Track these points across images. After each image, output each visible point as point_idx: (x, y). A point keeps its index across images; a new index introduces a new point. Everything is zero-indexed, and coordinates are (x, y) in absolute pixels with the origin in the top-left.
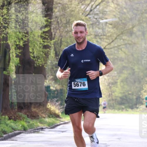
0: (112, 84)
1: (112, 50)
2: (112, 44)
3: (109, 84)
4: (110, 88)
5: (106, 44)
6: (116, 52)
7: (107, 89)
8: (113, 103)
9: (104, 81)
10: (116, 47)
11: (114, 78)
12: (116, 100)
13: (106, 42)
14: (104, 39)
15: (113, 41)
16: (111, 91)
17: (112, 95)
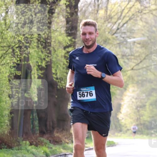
0: (141, 107)
1: (141, 71)
2: (141, 65)
3: (137, 107)
4: (138, 111)
5: (134, 64)
6: (144, 73)
7: (135, 113)
8: (141, 128)
9: (132, 104)
10: (144, 68)
11: (142, 101)
12: (144, 124)
13: (134, 62)
14: (131, 59)
15: (141, 62)
16: (139, 115)
17: (140, 119)
